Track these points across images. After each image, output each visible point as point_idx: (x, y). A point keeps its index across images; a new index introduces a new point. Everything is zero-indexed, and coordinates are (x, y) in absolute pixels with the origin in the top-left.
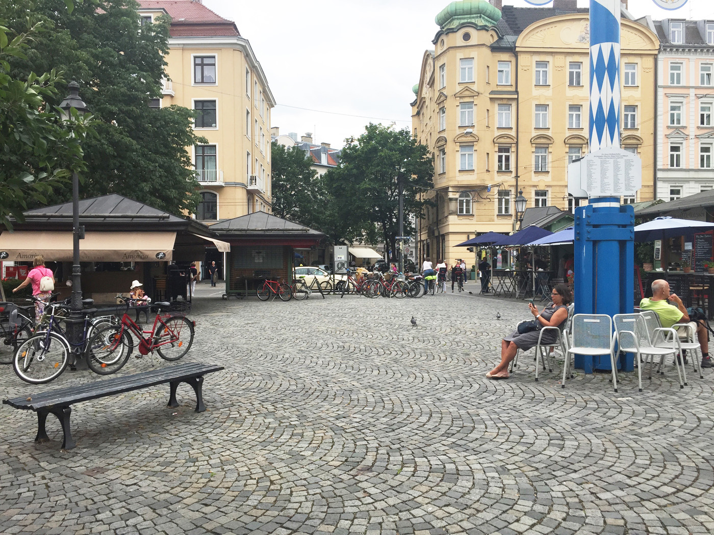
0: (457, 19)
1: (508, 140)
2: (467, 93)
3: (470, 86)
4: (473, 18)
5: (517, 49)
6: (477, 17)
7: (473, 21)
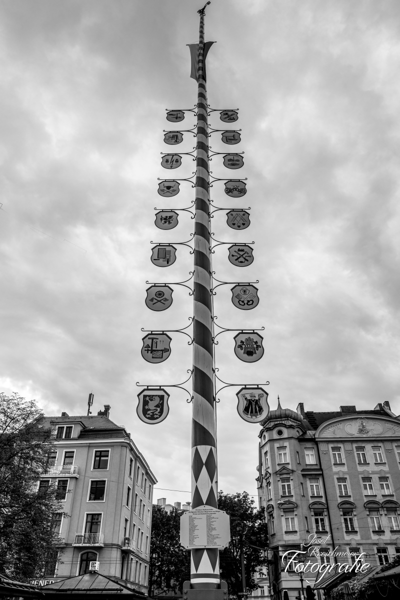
0: (273, 421)
1: (320, 506)
2: (285, 471)
3: (286, 466)
4: (283, 420)
5: (317, 440)
6: (286, 420)
7: (283, 422)
